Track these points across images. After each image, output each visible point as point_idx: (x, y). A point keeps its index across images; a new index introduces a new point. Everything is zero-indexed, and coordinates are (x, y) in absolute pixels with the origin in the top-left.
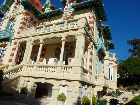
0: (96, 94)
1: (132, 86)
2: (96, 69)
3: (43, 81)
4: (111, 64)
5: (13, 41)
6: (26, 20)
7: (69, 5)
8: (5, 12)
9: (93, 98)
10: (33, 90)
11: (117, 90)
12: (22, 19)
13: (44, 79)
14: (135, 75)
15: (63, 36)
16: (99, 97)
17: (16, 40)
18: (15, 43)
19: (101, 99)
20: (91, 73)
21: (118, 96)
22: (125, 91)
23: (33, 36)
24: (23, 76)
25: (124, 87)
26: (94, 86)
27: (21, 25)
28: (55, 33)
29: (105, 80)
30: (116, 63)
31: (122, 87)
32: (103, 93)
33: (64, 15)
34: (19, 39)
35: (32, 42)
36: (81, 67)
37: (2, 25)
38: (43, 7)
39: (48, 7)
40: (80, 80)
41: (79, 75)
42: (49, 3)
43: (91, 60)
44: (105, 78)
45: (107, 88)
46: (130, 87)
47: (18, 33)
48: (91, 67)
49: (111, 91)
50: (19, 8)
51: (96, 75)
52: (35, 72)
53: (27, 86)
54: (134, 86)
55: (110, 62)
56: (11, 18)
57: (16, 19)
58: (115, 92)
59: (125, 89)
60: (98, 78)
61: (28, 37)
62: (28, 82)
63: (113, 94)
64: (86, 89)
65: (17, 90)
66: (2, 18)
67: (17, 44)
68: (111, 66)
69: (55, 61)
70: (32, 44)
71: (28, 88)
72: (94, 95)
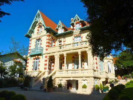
0: (102, 83)
1: (127, 75)
2: (100, 67)
3: (72, 79)
4: (109, 62)
5: (43, 55)
6: (49, 40)
7: (76, 25)
8: (31, 34)
9: (100, 85)
10: (65, 85)
11: (115, 79)
12: (47, 40)
13: (72, 78)
14: (128, 67)
15: (79, 52)
16: (104, 85)
17: (46, 55)
18: (46, 57)
19: (105, 86)
20: (98, 71)
21: (116, 83)
22: (122, 79)
23: (58, 52)
24: (57, 77)
25: (121, 77)
26: (100, 79)
27: (48, 44)
28: (73, 50)
29: (107, 74)
30: (113, 60)
31: (119, 77)
32: (106, 82)
33: (74, 34)
34: (48, 54)
35: (59, 56)
36: (93, 69)
37: (31, 44)
38: (57, 28)
39: (60, 27)
40: (93, 76)
41: (92, 73)
42: (61, 24)
43: (97, 63)
44: (106, 72)
45: (108, 79)
46: (126, 76)
47: (47, 50)
48: (97, 68)
49: (111, 81)
50: (42, 32)
51: (100, 71)
52: (65, 74)
53: (61, 82)
54: (129, 74)
55: (108, 60)
56: (37, 39)
57: (41, 39)
58: (114, 81)
59: (122, 78)
60: (101, 73)
61: (55, 52)
62: (61, 80)
63: (113, 82)
64: (96, 80)
65: (56, 86)
66: (30, 39)
67: (48, 57)
68: (109, 63)
69: (73, 65)
70: (59, 57)
71: (62, 84)
72: (101, 84)
